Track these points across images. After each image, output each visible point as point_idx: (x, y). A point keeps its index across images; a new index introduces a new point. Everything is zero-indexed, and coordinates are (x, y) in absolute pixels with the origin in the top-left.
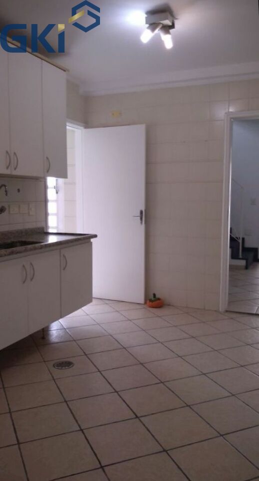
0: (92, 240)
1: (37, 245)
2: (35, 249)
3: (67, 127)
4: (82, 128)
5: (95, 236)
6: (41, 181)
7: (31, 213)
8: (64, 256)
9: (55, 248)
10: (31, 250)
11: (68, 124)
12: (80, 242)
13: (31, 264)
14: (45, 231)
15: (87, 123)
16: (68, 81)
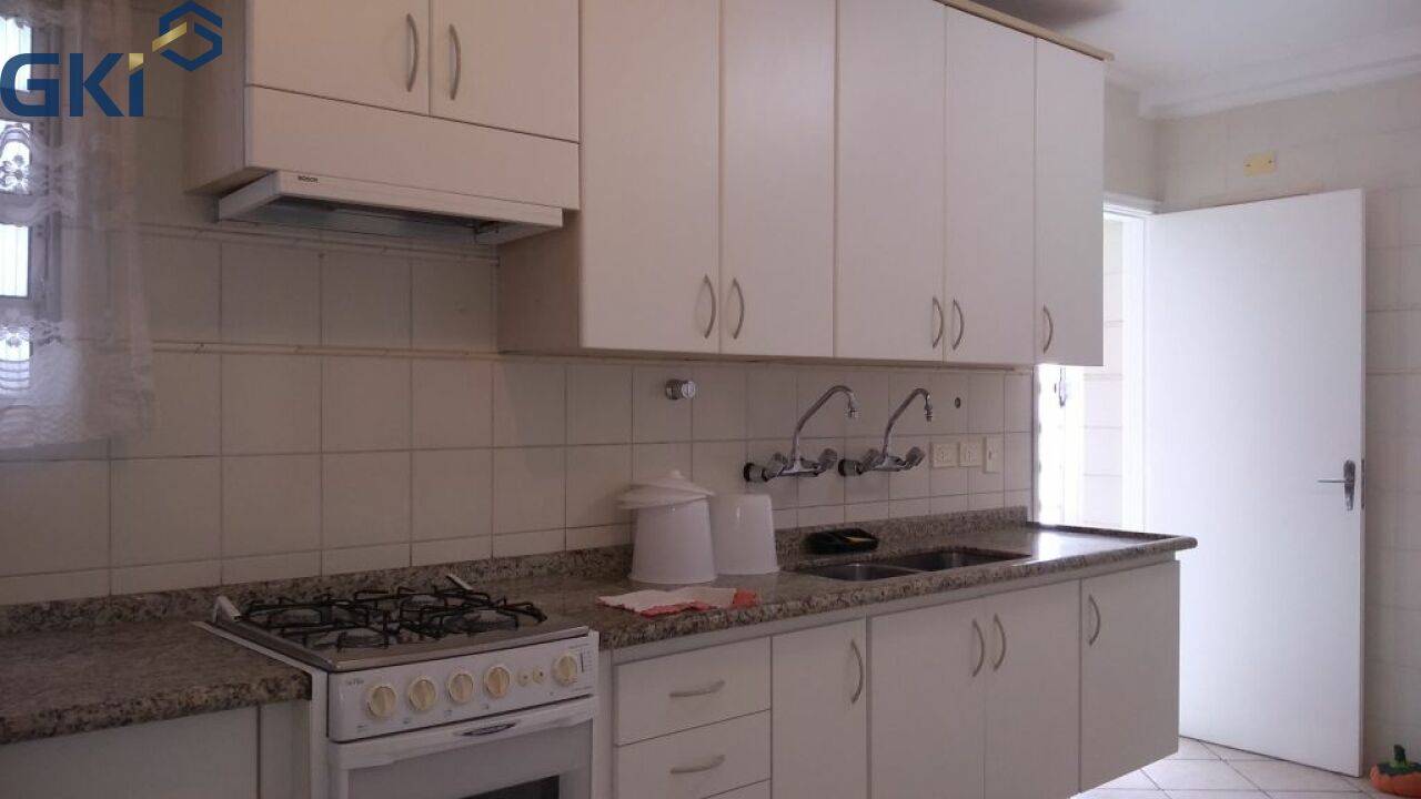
0: (1179, 555)
1: (1015, 564)
2: (1010, 576)
3: (1106, 216)
4: (1146, 214)
5: (1190, 543)
6: (1021, 374)
7: (990, 466)
8: (1091, 599)
9: (1064, 575)
10: (997, 579)
11: (1107, 206)
12: (1141, 560)
13: (996, 619)
14: (1029, 520)
15: (1160, 199)
16: (1108, 85)
